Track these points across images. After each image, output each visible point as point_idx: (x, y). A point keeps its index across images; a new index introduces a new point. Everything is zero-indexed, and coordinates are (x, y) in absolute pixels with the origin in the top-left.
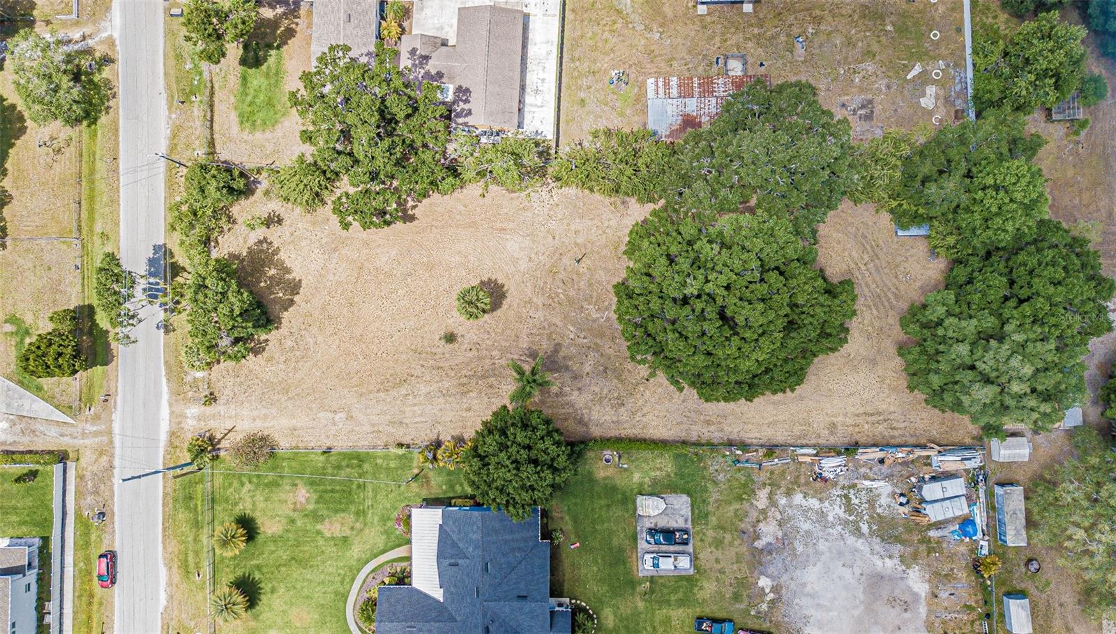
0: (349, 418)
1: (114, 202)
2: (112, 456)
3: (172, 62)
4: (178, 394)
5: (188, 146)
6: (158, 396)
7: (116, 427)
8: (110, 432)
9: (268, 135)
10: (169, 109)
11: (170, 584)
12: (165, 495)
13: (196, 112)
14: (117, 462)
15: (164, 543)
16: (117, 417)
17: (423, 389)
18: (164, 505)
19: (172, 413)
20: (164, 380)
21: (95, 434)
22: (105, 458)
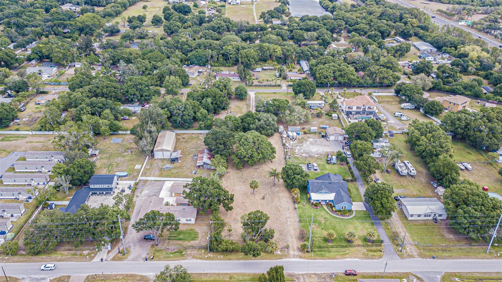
0: (289, 218)
1: (218, 274)
2: (311, 274)
3: (170, 259)
4: (286, 256)
5: (200, 255)
6: (288, 262)
7: (300, 273)
8: (302, 275)
9: (200, 234)
10: (186, 259)
11: (351, 258)
12: (321, 259)
13: (189, 252)
14: (313, 272)
15: (338, 259)
16: (296, 273)
17: (278, 204)
18: (325, 259)
19: (293, 258)
20: (282, 260)
21: (304, 279)
22: (312, 276)
